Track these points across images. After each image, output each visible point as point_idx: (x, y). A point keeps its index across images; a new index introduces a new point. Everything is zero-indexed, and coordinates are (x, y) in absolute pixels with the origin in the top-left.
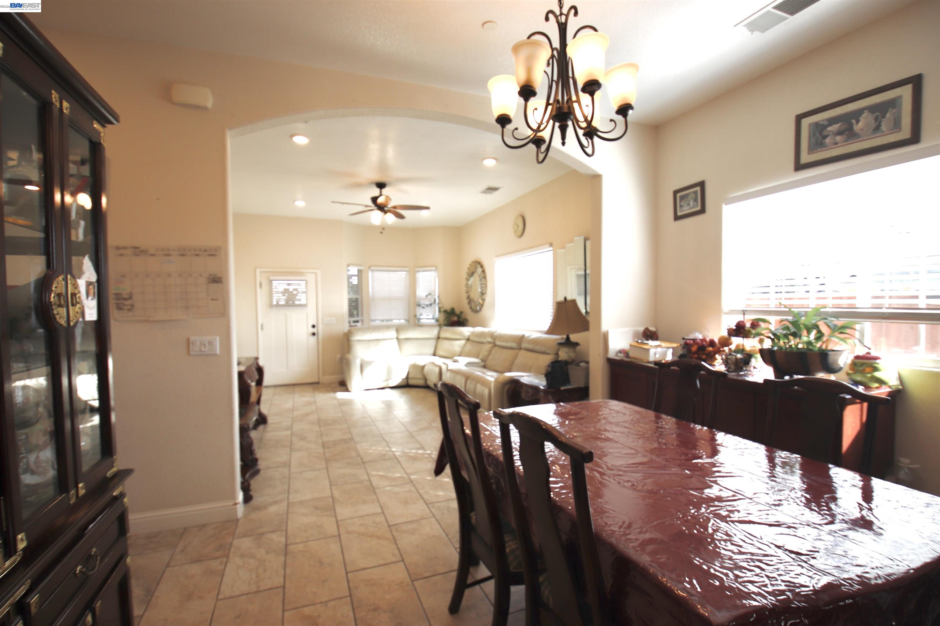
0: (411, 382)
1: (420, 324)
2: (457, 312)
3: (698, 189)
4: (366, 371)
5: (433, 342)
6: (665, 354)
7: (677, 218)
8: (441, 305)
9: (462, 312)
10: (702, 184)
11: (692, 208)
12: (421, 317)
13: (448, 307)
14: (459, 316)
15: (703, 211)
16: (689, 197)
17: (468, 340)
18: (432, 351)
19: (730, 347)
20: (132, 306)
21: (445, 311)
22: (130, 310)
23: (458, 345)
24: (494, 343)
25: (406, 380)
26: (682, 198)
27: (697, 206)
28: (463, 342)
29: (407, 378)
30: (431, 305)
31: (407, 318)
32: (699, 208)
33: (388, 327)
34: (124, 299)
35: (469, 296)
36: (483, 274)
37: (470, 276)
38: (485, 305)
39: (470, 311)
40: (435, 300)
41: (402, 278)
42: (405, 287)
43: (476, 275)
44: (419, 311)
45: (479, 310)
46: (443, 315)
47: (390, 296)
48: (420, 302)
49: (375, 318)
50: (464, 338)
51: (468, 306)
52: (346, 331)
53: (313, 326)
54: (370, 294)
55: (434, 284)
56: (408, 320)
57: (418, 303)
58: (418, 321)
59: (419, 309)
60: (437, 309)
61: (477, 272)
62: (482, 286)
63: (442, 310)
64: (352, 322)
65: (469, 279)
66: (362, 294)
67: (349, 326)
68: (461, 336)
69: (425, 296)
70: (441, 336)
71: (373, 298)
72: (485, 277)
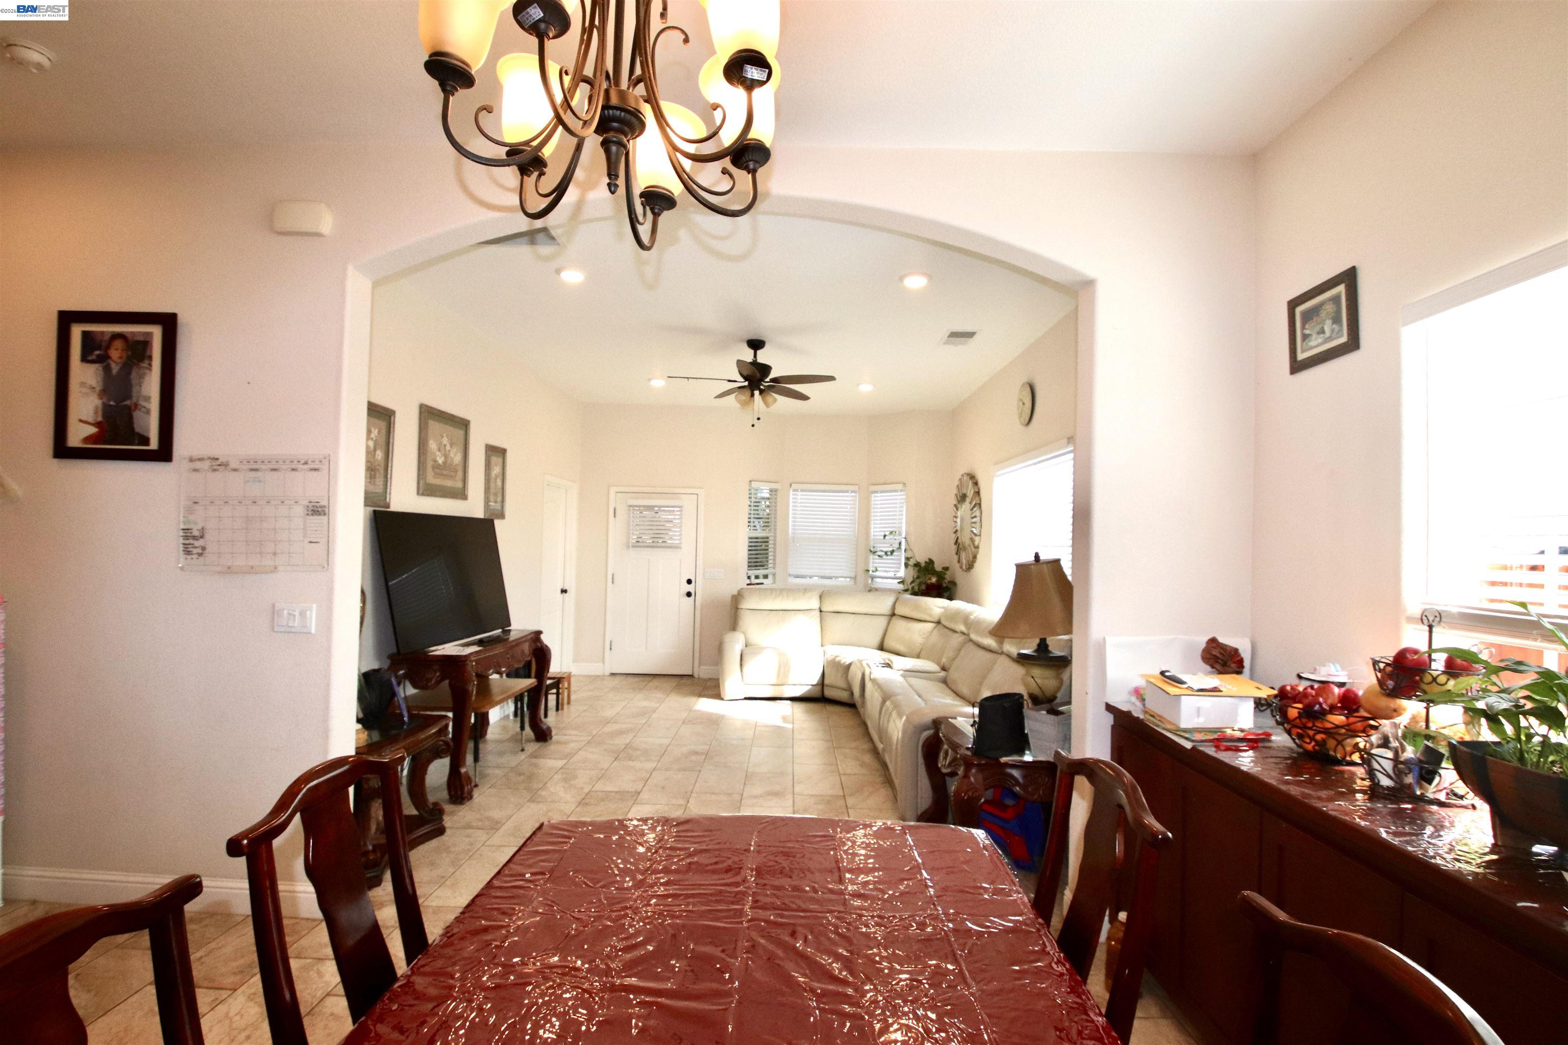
0: (828, 693)
1: (876, 586)
2: (938, 567)
3: (1341, 289)
4: (749, 666)
5: (882, 621)
6: (1234, 713)
7: (1297, 367)
8: (909, 555)
9: (946, 569)
10: (1350, 278)
11: (1330, 339)
12: (877, 574)
13: (922, 559)
14: (940, 575)
15: (1353, 344)
16: (1323, 314)
17: (939, 622)
18: (876, 641)
19: (1397, 720)
20: (204, 548)
21: (917, 565)
22: (200, 555)
23: (918, 633)
24: (968, 635)
25: (819, 688)
26: (1308, 316)
27: (1342, 336)
28: (930, 626)
29: (822, 683)
30: (892, 552)
31: (853, 575)
32: (1344, 339)
33: (806, 590)
34: (194, 538)
35: (958, 538)
36: (977, 498)
37: (959, 502)
38: (979, 557)
39: (958, 565)
40: (900, 544)
41: (851, 504)
42: (851, 520)
43: (968, 500)
44: (873, 563)
45: (970, 566)
46: (912, 572)
47: (825, 534)
48: (876, 545)
49: (792, 571)
50: (933, 620)
51: (956, 557)
52: (735, 593)
53: (689, 582)
54: (790, 531)
55: (900, 515)
56: (855, 578)
57: (872, 549)
58: (870, 581)
59: (873, 559)
60: (903, 561)
61: (968, 495)
62: (975, 520)
63: (912, 562)
64: (753, 577)
65: (959, 506)
66: (775, 530)
67: (748, 585)
68: (930, 615)
69: (885, 536)
70: (897, 612)
71: (794, 538)
72: (980, 504)
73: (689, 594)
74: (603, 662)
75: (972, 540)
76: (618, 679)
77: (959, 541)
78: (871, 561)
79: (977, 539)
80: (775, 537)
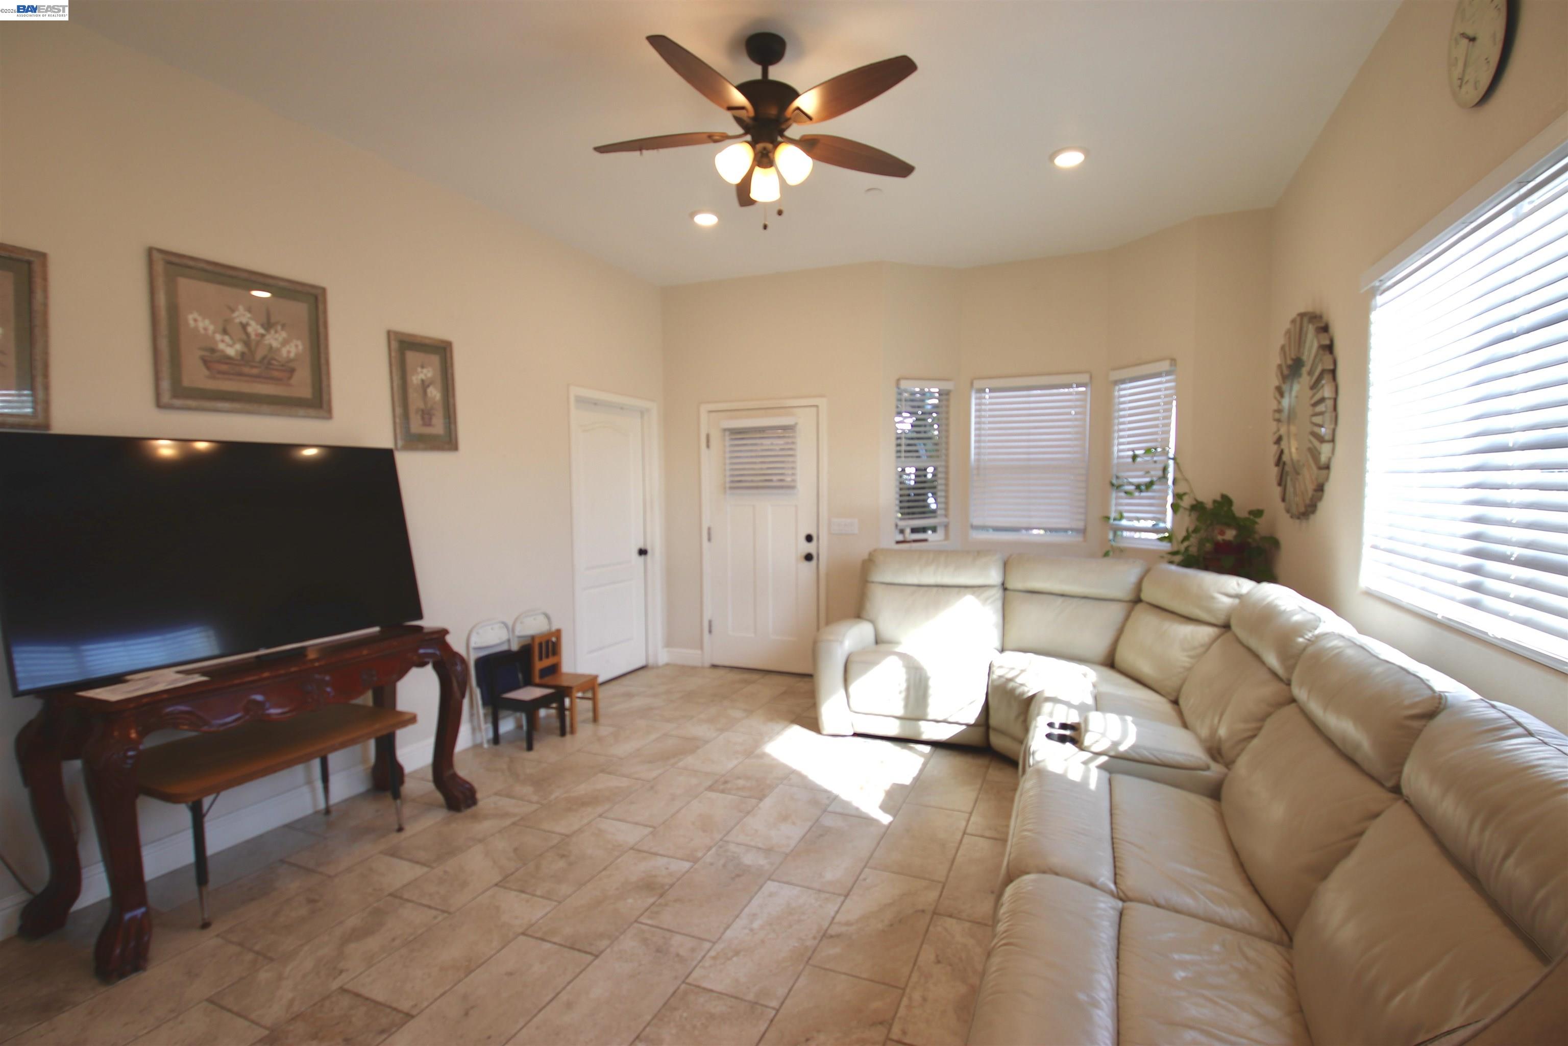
2: (1240, 509)
4: (857, 683)
5: (1116, 612)
8: (1182, 489)
9: (1259, 513)
12: (1123, 523)
13: (1207, 495)
14: (1245, 526)
17: (1226, 627)
18: (1099, 645)
21: (1198, 507)
28: (1205, 633)
29: (981, 722)
30: (1150, 485)
31: (1080, 525)
33: (985, 551)
35: (1282, 452)
36: (1328, 358)
37: (1285, 378)
38: (1329, 488)
39: (1281, 506)
40: (1165, 470)
41: (1076, 407)
42: (1077, 433)
43: (1305, 370)
44: (1117, 505)
45: (1308, 510)
46: (1188, 521)
47: (1029, 460)
48: (1121, 474)
49: (976, 521)
50: (1213, 620)
51: (1277, 490)
52: (866, 556)
53: (809, 538)
54: (973, 457)
55: (1164, 418)
56: (1083, 531)
57: (1114, 481)
58: (1111, 536)
59: (1117, 498)
60: (1170, 499)
61: (1305, 358)
62: (1321, 408)
63: (1186, 502)
64: (908, 531)
65: (1285, 387)
66: (947, 455)
67: (898, 542)
68: (1209, 611)
69: (1134, 457)
70: (1144, 596)
71: (978, 468)
72: (1333, 372)
73: (809, 557)
74: (702, 648)
75: (1314, 454)
76: (721, 672)
77: (1285, 458)
78: (1113, 502)
79: (1325, 449)
80: (947, 467)
